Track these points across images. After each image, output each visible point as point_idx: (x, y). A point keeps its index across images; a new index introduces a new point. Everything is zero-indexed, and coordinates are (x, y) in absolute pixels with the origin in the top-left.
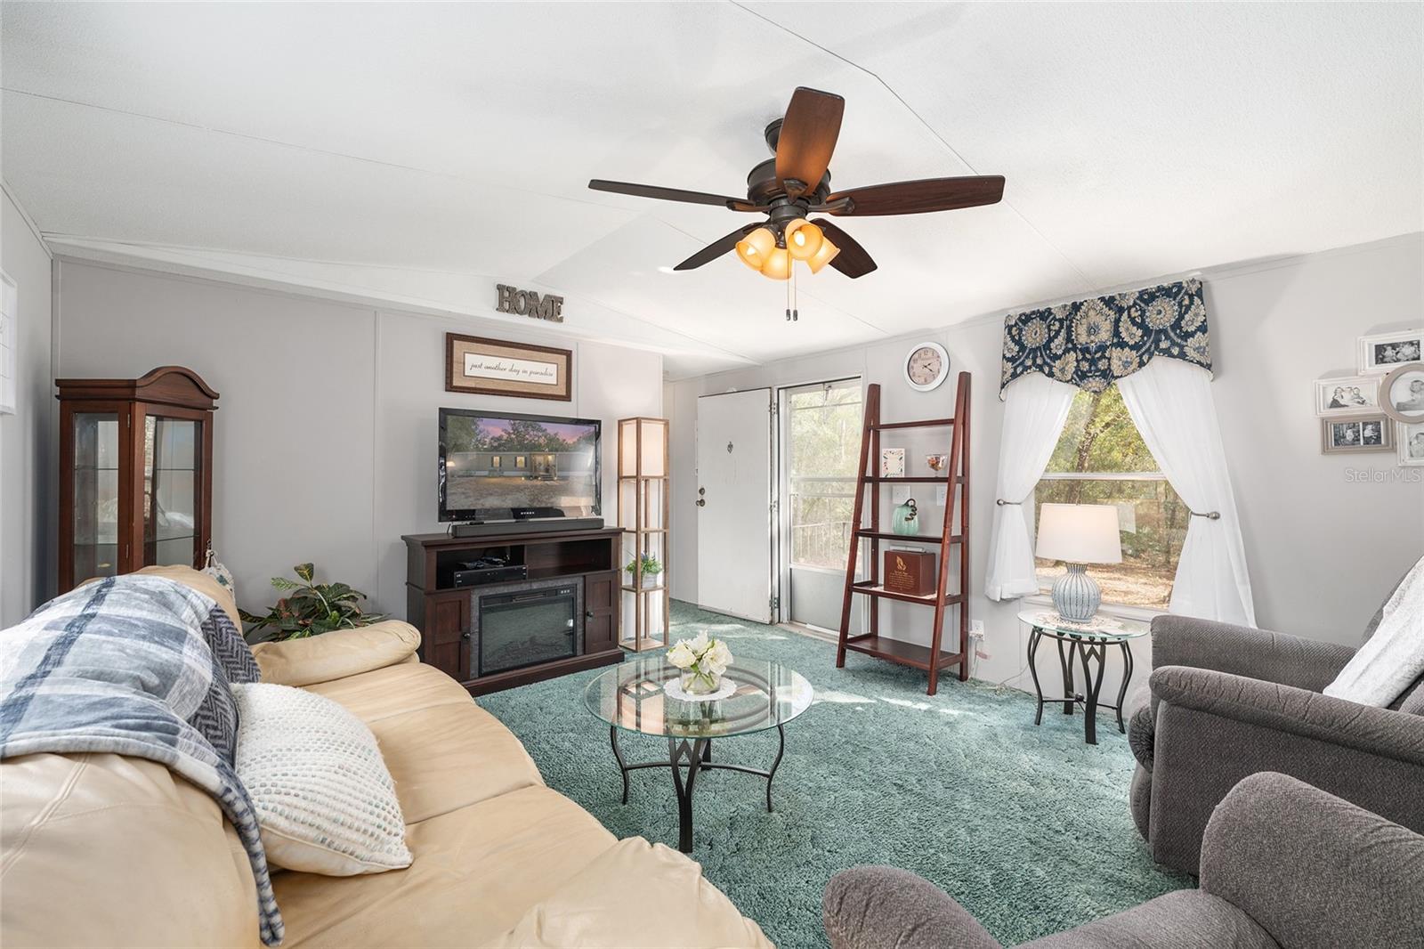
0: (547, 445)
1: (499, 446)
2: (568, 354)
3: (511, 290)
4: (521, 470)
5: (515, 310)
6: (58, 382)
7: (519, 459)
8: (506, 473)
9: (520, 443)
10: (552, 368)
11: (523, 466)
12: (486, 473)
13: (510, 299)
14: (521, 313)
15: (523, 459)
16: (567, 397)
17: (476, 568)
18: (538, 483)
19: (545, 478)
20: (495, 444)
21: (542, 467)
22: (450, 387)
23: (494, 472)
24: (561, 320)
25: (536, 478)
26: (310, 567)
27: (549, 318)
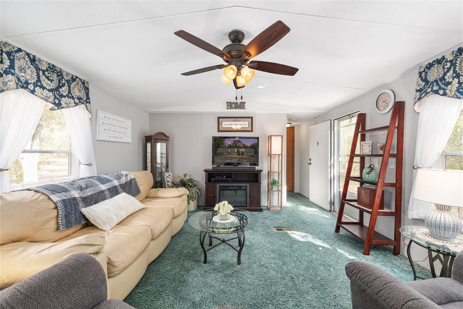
0: (243, 147)
1: (230, 147)
2: (252, 118)
3: (230, 103)
4: (235, 153)
5: (231, 108)
6: (145, 137)
7: (235, 150)
8: (232, 154)
9: (235, 146)
10: (247, 123)
11: (236, 152)
12: (227, 154)
13: (230, 105)
14: (233, 109)
15: (236, 150)
16: (252, 131)
17: (218, 178)
18: (240, 156)
19: (242, 155)
20: (229, 146)
21: (241, 152)
22: (219, 131)
23: (229, 153)
24: (245, 109)
25: (240, 155)
26: (186, 174)
27: (241, 108)
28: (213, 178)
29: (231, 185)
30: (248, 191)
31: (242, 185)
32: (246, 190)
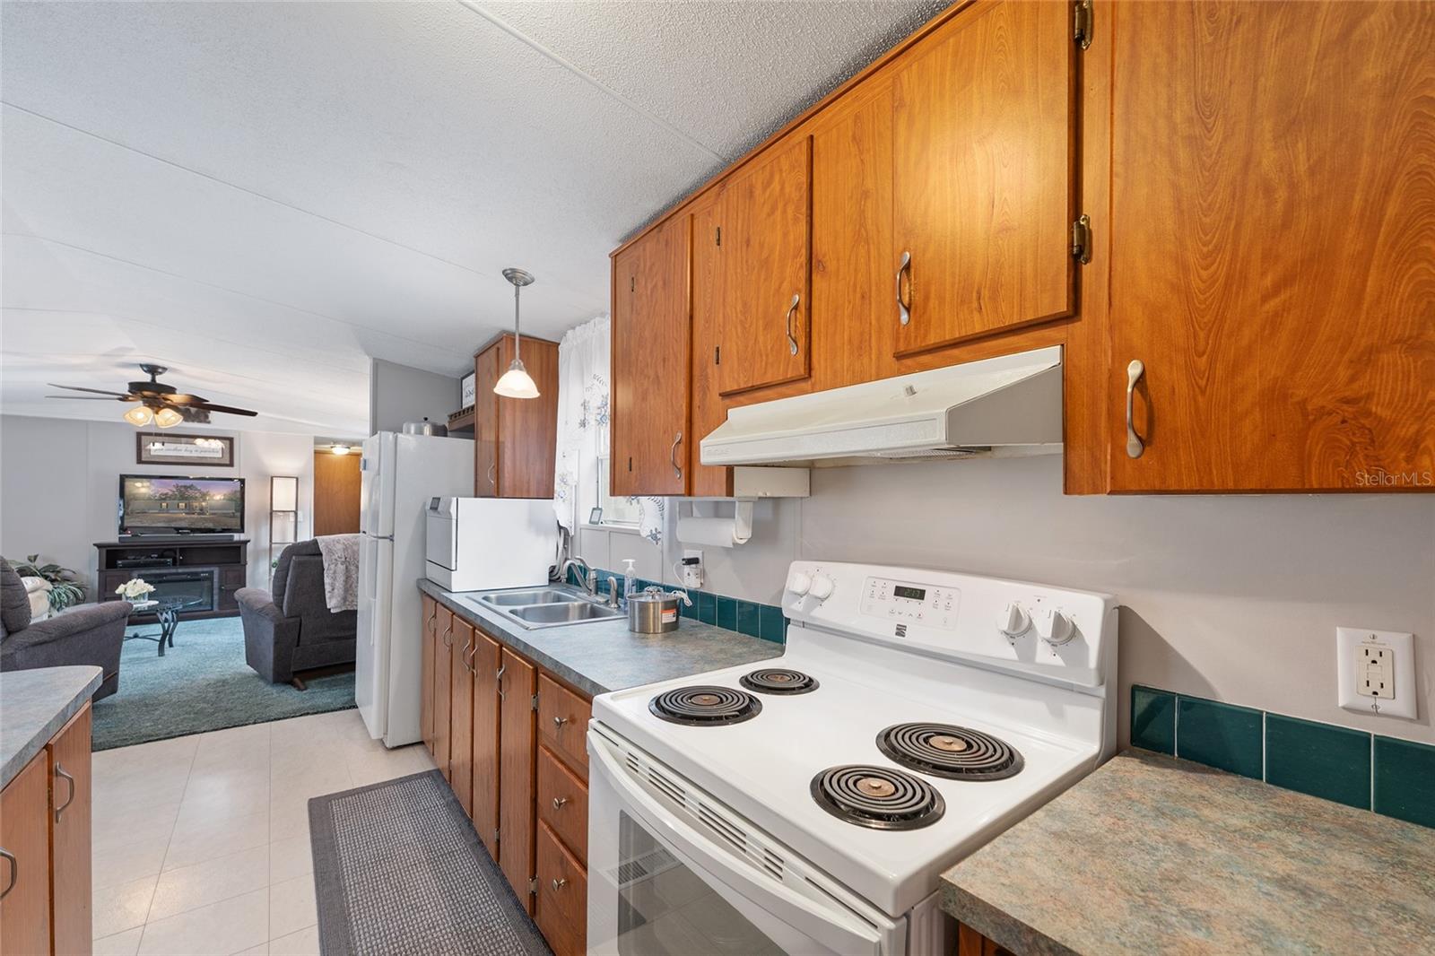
0: (201, 497)
1: (166, 498)
2: (231, 440)
4: (181, 509)
7: (180, 504)
8: (171, 511)
9: (182, 496)
10: (219, 448)
11: (184, 508)
12: (156, 511)
15: (183, 505)
16: (231, 464)
17: (134, 559)
18: (196, 516)
19: (199, 514)
20: (164, 497)
21: (198, 508)
22: (140, 461)
23: (162, 510)
24: (209, 422)
25: (193, 514)
26: (36, 557)
27: (200, 421)
28: (120, 559)
29: (174, 571)
30: (216, 580)
31: (200, 570)
32: (210, 579)
